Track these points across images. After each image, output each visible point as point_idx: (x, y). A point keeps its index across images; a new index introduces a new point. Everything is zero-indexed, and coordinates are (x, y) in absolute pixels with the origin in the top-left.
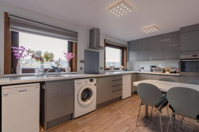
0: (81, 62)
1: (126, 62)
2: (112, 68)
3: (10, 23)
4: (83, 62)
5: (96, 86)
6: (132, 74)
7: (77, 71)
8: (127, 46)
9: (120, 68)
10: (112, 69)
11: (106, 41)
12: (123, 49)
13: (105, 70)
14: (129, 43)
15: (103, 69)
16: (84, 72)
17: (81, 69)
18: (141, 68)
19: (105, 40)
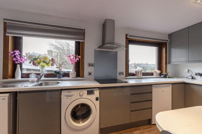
0: (90, 65)
1: (166, 64)
2: (139, 73)
3: (7, 27)
4: (93, 65)
5: (98, 101)
6: (173, 84)
7: (84, 77)
8: (168, 41)
9: (154, 74)
10: (139, 75)
11: (128, 37)
12: (160, 45)
13: (126, 76)
14: (170, 35)
15: (123, 74)
16: (93, 79)
17: (90, 74)
18: (196, 74)
19: (126, 35)
